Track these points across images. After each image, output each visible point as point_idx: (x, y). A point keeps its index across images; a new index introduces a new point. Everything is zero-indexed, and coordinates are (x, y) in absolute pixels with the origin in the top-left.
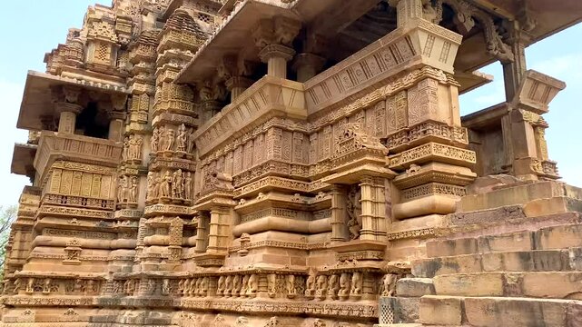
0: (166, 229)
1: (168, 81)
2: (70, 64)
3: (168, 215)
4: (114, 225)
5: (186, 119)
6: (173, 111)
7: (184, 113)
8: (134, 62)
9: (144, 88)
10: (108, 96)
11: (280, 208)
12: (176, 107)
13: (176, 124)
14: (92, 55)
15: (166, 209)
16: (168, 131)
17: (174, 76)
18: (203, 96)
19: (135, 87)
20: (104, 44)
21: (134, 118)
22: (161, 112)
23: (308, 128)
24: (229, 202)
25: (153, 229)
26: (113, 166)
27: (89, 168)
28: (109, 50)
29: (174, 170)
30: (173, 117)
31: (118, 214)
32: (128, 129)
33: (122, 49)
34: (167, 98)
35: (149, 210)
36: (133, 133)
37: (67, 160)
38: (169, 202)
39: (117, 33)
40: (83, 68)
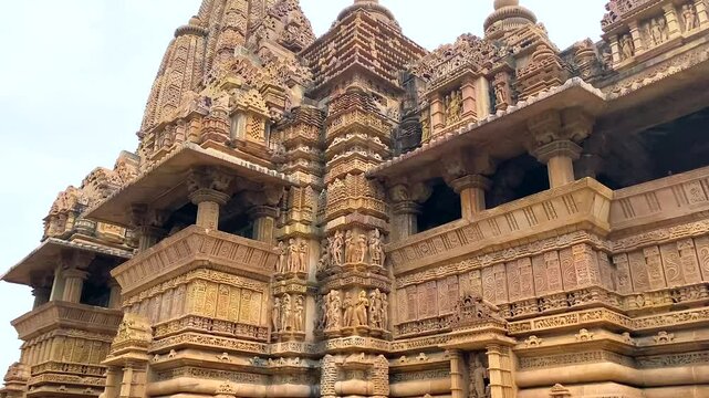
0: (365, 371)
1: (356, 173)
2: (216, 138)
3: (368, 352)
5: (379, 222)
6: (363, 212)
7: (377, 215)
9: (309, 179)
10: (261, 186)
12: (370, 206)
13: (367, 229)
14: (243, 130)
15: (368, 343)
16: (360, 237)
17: (367, 168)
19: (298, 177)
20: (257, 117)
21: (296, 216)
22: (347, 213)
23: (610, 246)
25: (345, 372)
26: (264, 279)
27: (237, 281)
28: (263, 126)
29: (369, 289)
30: (367, 220)
31: (279, 348)
32: (287, 230)
33: (274, 127)
34: (351, 192)
35: (341, 344)
36: (294, 236)
37: (211, 267)
38: (368, 333)
39: (268, 104)
40: (231, 146)
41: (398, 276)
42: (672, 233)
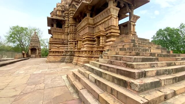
0: (72, 44)
1: (71, 18)
2: (54, 15)
3: (72, 41)
4: (64, 43)
6: (72, 23)
7: (74, 24)
8: (65, 14)
9: (67, 19)
10: (61, 21)
11: (89, 40)
12: (73, 23)
13: (73, 26)
14: (58, 13)
15: (72, 40)
16: (72, 27)
17: (72, 17)
18: (77, 20)
19: (66, 19)
20: (60, 11)
21: (66, 24)
22: (70, 23)
23: (94, 26)
24: (81, 39)
25: (70, 44)
26: (63, 33)
27: (59, 33)
28: (61, 12)
29: (73, 34)
30: (72, 24)
31: (65, 41)
32: (65, 26)
33: (63, 12)
34: (71, 21)
35: (70, 41)
36: (66, 27)
37: (56, 32)
38: (73, 39)
39: (62, 8)
40: (56, 15)
41: (78, 32)
42: (98, 24)
